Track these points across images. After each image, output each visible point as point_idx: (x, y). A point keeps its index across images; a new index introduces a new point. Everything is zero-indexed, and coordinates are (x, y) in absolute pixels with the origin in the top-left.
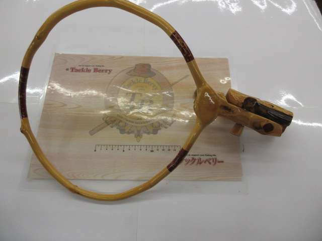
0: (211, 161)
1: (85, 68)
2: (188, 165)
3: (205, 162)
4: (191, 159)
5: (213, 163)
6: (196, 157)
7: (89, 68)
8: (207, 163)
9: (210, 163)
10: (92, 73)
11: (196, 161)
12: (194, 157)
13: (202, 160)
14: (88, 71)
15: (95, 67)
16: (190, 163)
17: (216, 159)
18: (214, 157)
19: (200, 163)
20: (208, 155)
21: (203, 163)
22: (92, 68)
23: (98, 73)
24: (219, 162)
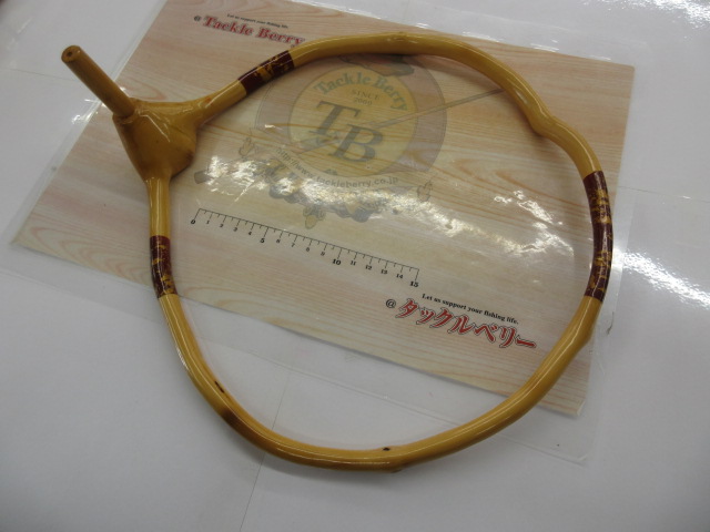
0: (497, 334)
1: (240, 23)
2: (426, 326)
3: (477, 332)
4: (438, 311)
5: (499, 341)
6: (456, 312)
7: (250, 25)
8: (483, 334)
9: (491, 338)
10: (253, 37)
11: (453, 322)
12: (451, 310)
13: (469, 323)
14: (245, 31)
15: (266, 26)
16: (432, 322)
17: (513, 331)
18: (508, 324)
19: (462, 331)
20: (493, 315)
21: (471, 333)
22: (256, 28)
23: (267, 39)
24: (519, 342)
